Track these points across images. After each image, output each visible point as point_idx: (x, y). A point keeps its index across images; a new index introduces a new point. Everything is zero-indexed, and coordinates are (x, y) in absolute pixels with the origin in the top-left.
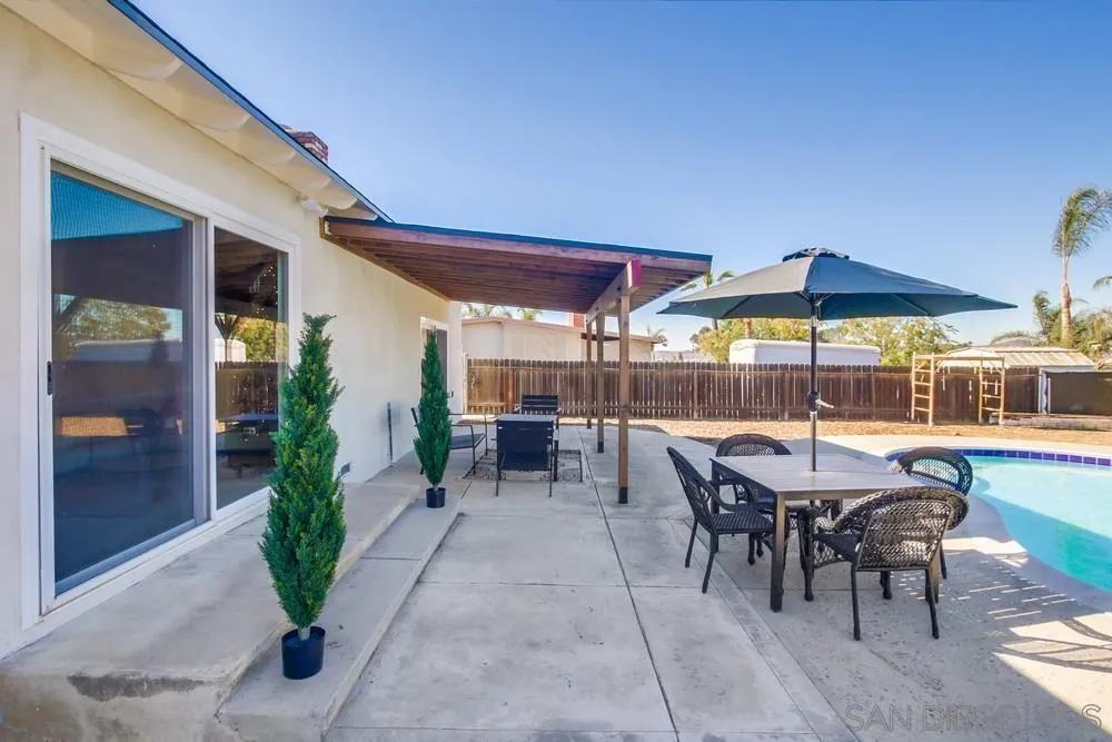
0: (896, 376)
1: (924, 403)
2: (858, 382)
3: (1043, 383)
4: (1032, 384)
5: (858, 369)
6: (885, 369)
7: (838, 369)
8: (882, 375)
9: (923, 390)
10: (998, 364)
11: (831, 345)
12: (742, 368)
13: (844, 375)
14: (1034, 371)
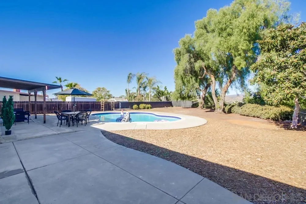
0: (98, 103)
1: (102, 108)
2: (92, 104)
3: (120, 104)
4: (119, 104)
5: (92, 102)
6: (97, 102)
7: (88, 102)
8: (96, 103)
9: (102, 105)
10: (113, 101)
11: (87, 98)
12: (68, 102)
13: (89, 103)
14: (119, 102)
